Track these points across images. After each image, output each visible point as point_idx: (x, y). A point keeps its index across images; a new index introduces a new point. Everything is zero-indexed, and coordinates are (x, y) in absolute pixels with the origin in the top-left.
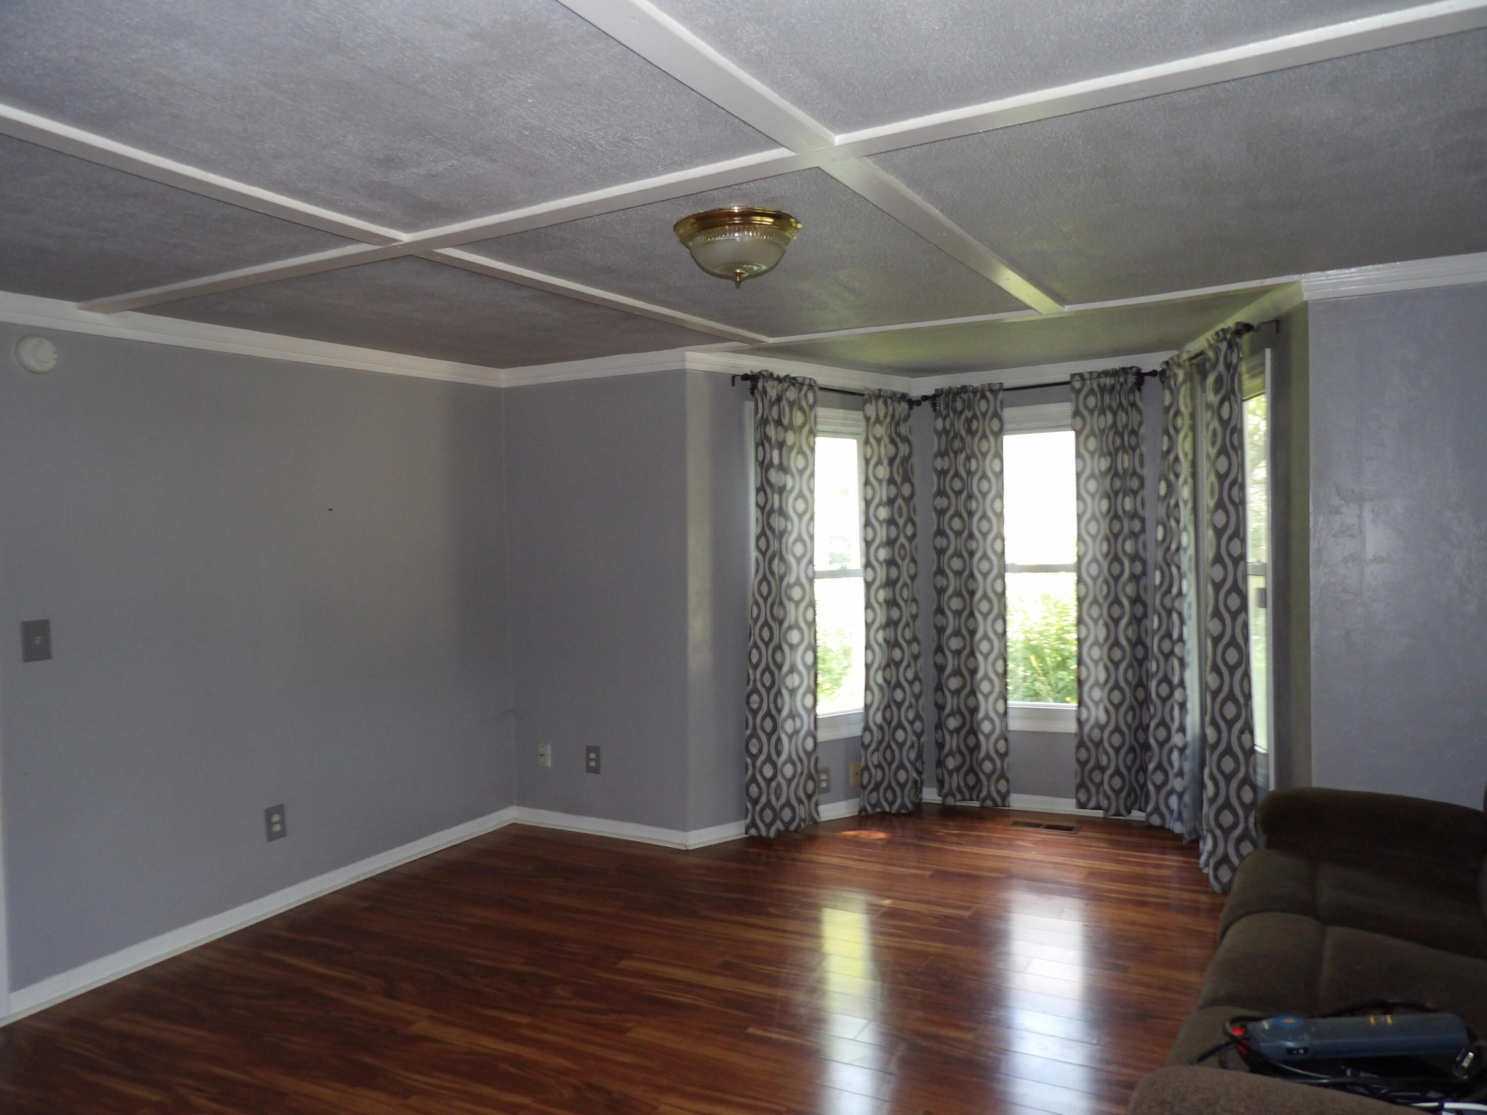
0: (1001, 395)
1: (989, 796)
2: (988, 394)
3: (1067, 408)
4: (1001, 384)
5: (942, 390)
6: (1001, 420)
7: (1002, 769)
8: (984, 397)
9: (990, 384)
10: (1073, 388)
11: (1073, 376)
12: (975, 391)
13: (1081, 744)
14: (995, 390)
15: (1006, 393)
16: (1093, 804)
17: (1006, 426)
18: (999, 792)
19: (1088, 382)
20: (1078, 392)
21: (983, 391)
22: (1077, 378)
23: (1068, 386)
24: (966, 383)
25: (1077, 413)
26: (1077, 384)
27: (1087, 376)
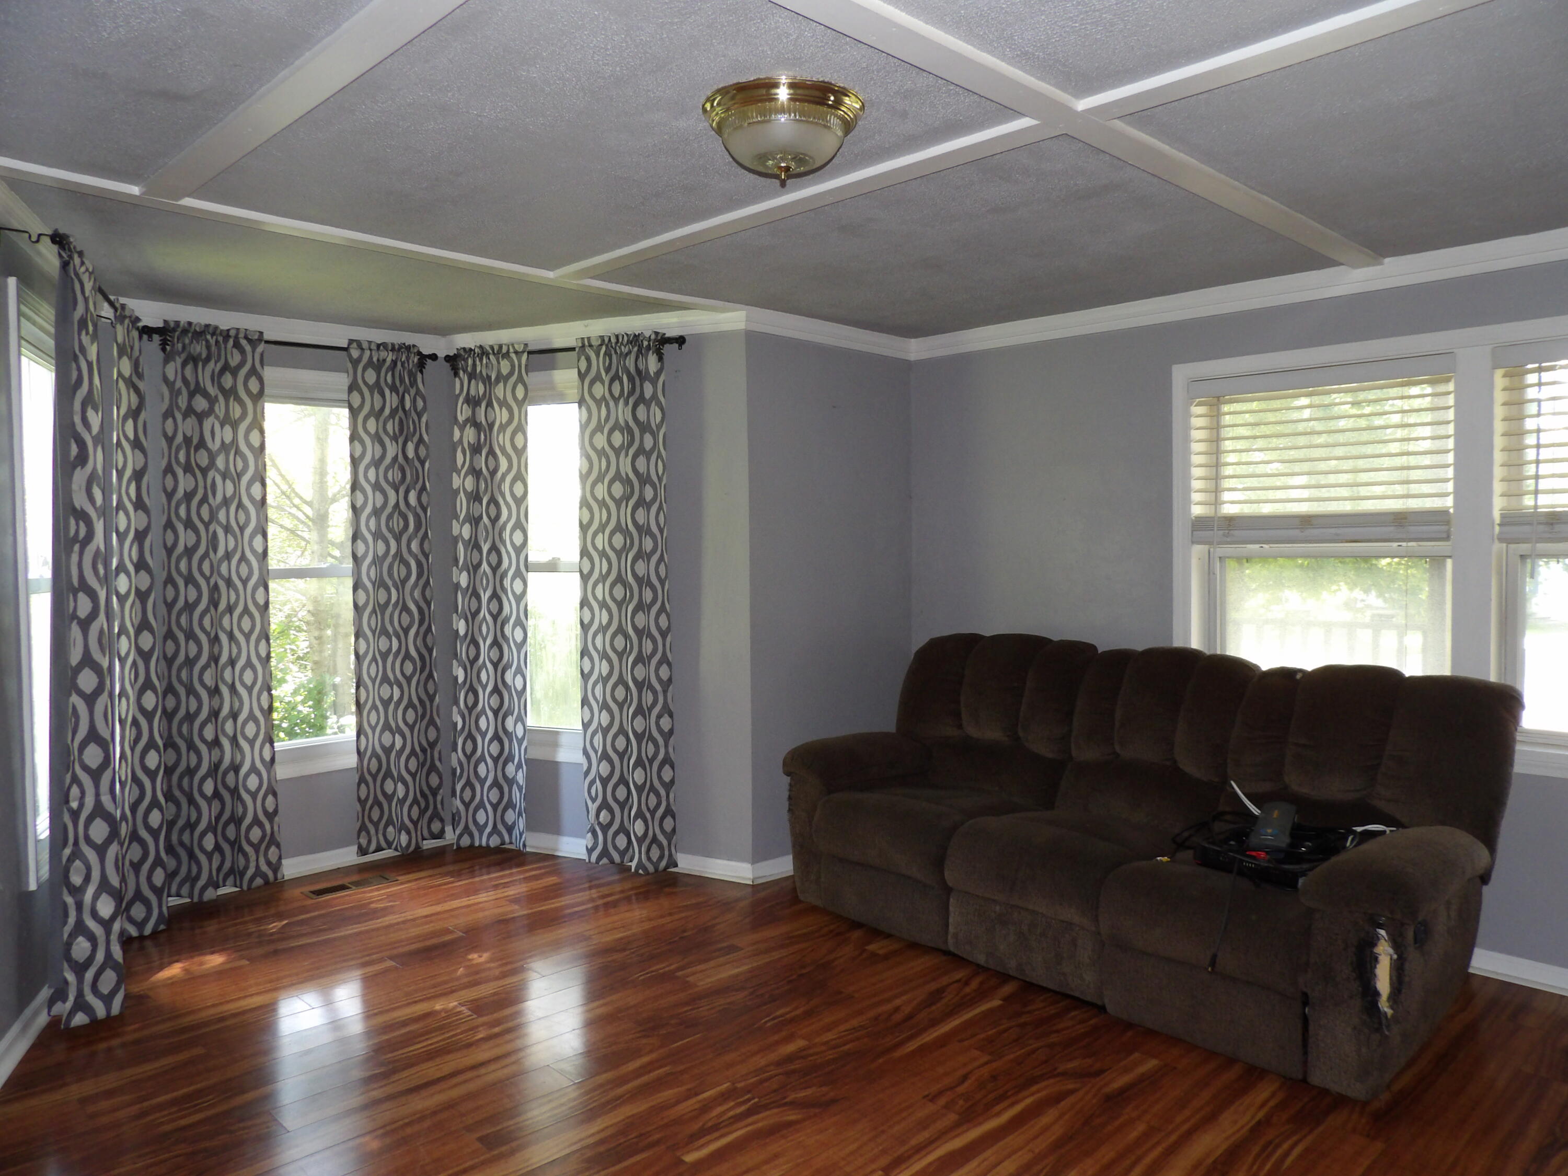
0: (261, 348)
1: (258, 872)
2: (244, 342)
3: (342, 380)
4: (261, 333)
5: (177, 323)
6: (261, 380)
7: (272, 833)
8: (237, 345)
9: (246, 330)
10: (350, 356)
11: (351, 341)
12: (226, 335)
13: (362, 780)
14: (256, 340)
15: (267, 345)
16: (373, 846)
17: (267, 391)
18: (269, 863)
19: (367, 353)
20: (355, 363)
21: (236, 337)
22: (355, 345)
23: (344, 353)
24: (213, 322)
25: (353, 387)
26: (355, 353)
27: (365, 345)
